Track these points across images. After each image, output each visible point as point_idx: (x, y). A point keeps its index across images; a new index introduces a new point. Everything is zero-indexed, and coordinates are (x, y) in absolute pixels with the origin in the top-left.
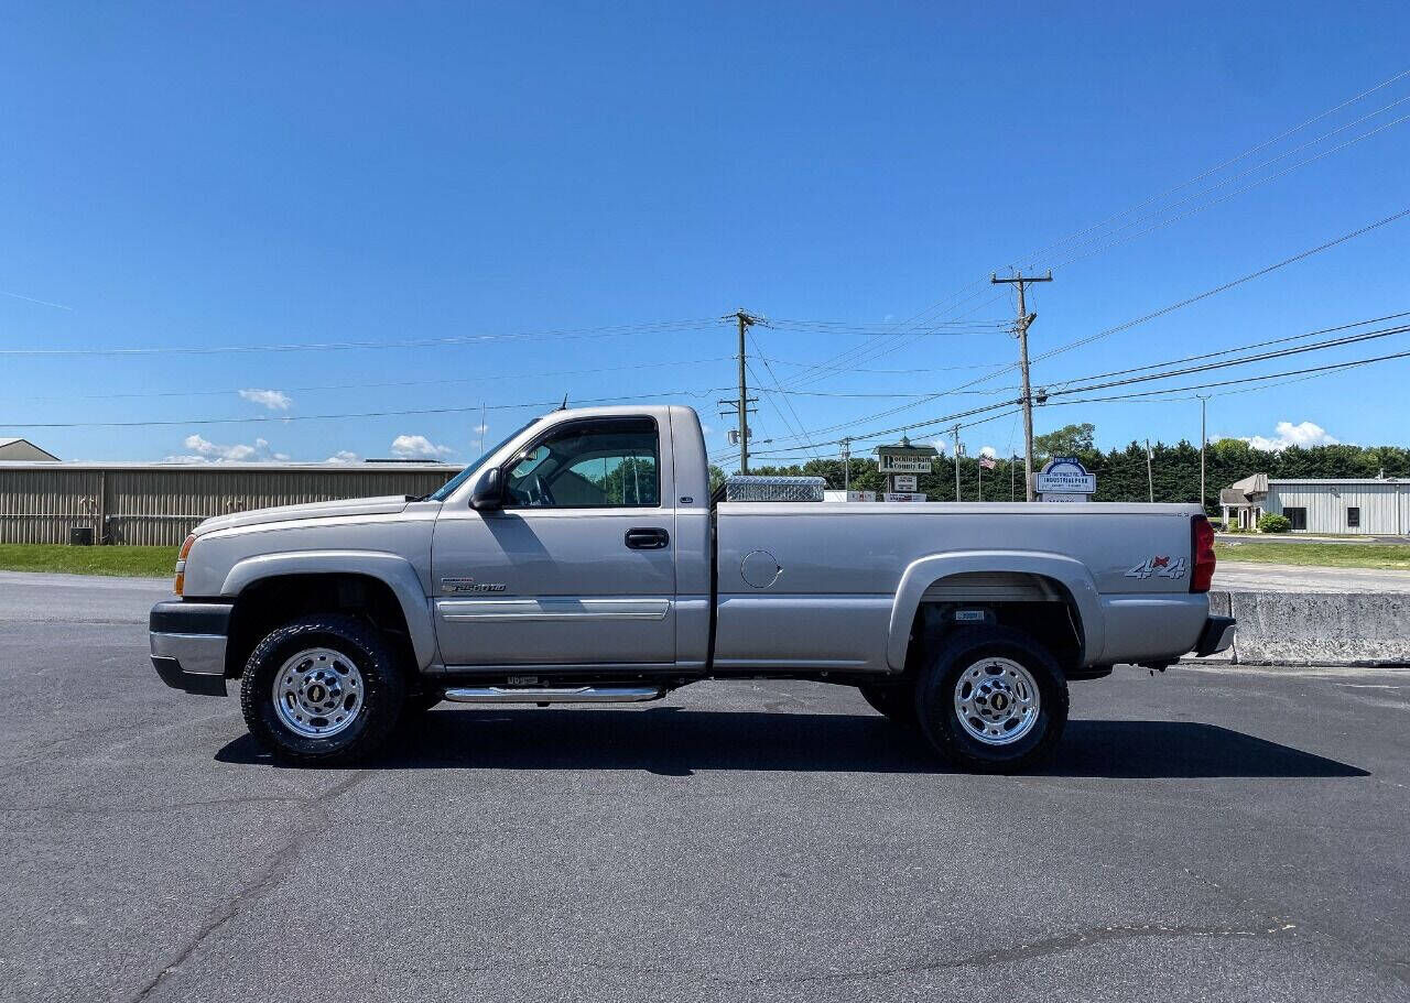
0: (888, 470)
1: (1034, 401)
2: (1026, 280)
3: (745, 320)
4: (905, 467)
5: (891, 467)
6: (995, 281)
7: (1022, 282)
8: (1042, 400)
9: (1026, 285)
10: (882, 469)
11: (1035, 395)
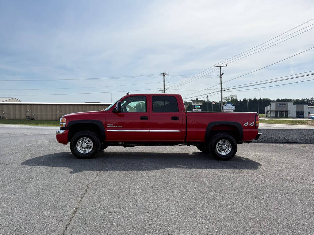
0: (194, 104)
1: (223, 91)
3: (164, 75)
4: (197, 104)
6: (215, 67)
7: (220, 67)
8: (224, 91)
9: (221, 67)
10: (192, 104)
11: (223, 90)
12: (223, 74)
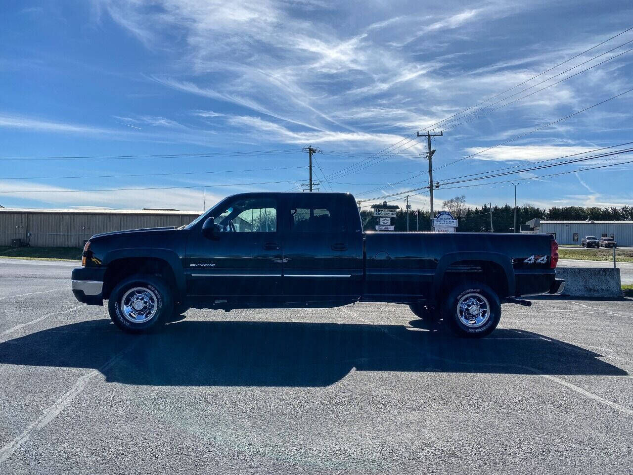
1: (434, 188)
2: (432, 135)
3: (311, 151)
4: (384, 214)
5: (379, 214)
6: (418, 136)
7: (429, 135)
8: (437, 187)
9: (431, 137)
10: (375, 215)
11: (435, 184)
12: (434, 151)
